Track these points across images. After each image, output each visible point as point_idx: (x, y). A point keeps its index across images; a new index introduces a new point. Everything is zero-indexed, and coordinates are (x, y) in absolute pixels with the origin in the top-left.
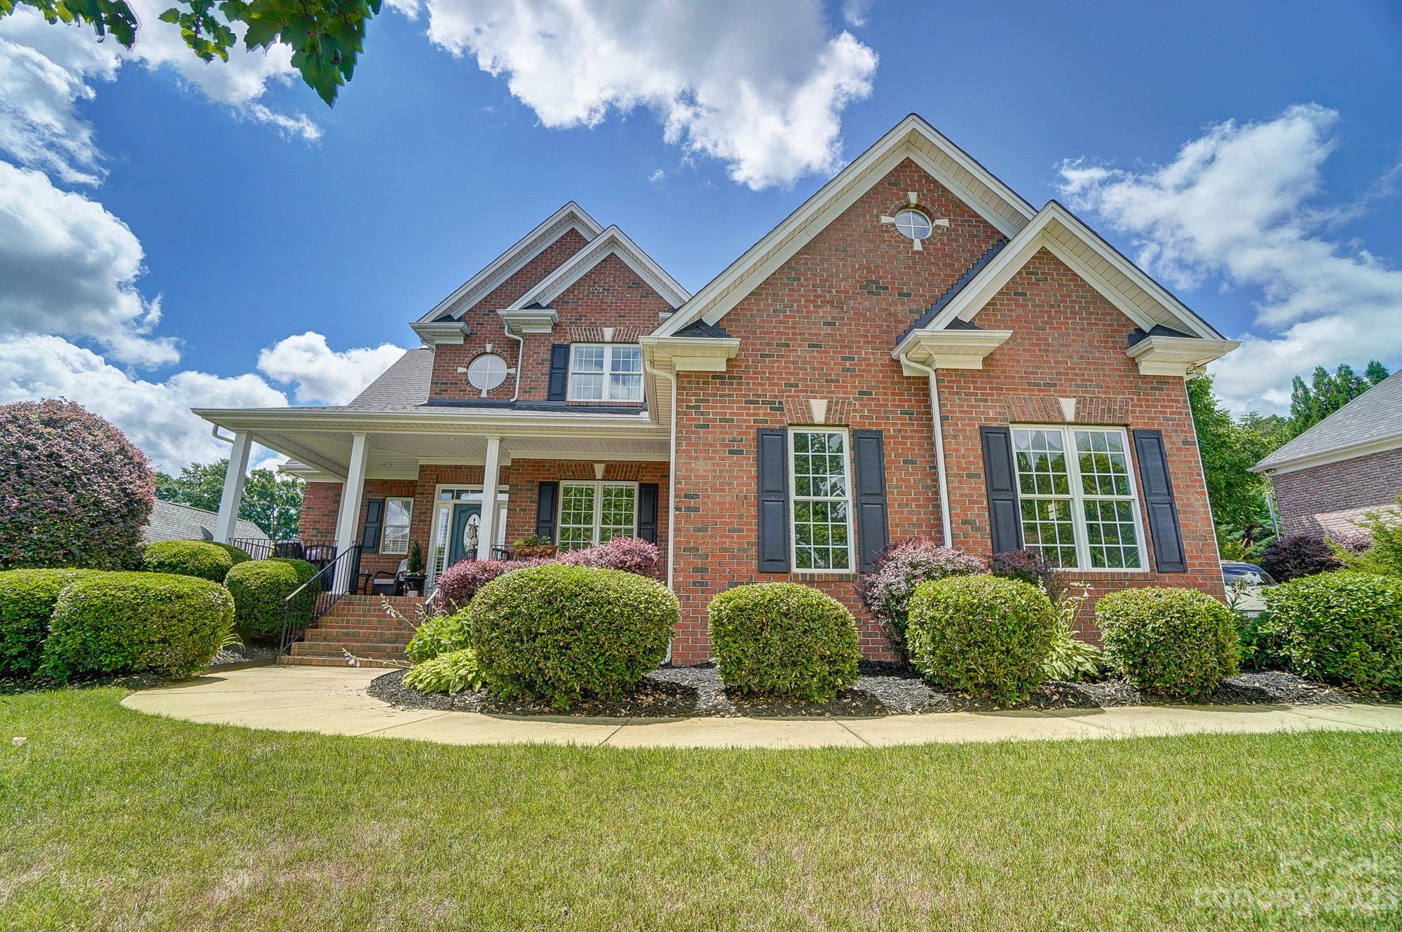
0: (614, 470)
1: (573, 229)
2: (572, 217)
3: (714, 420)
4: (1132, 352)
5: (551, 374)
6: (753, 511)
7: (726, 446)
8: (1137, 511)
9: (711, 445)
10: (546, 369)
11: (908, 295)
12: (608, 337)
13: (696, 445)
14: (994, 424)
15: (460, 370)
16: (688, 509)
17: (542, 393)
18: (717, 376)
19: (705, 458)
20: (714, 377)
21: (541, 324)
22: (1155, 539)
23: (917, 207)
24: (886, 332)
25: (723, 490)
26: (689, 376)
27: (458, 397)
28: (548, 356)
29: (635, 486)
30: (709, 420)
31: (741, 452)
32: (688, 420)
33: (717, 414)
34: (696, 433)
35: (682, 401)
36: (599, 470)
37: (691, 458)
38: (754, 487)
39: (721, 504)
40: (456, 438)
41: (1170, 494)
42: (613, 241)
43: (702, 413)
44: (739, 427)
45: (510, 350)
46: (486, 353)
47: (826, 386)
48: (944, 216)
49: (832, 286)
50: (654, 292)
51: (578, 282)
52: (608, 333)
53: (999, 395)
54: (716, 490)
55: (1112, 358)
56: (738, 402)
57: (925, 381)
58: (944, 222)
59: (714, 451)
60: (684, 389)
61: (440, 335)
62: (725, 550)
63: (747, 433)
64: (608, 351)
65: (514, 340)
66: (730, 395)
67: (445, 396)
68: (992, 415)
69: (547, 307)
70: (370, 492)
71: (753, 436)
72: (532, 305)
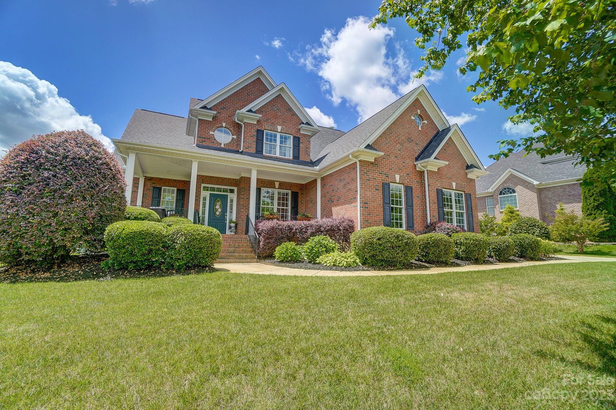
0: (282, 185)
1: (259, 78)
2: (260, 72)
3: (371, 178)
4: (467, 171)
5: (257, 142)
6: (382, 209)
7: (375, 187)
8: (465, 215)
9: (370, 187)
10: (255, 139)
11: (418, 144)
12: (279, 130)
13: (367, 186)
14: (439, 188)
15: (211, 133)
16: (365, 207)
17: (253, 150)
18: (372, 163)
19: (369, 191)
20: (371, 163)
21: (253, 119)
22: (468, 224)
23: (419, 115)
24: (413, 155)
25: (374, 202)
26: (364, 162)
27: (211, 145)
28: (255, 134)
29: (290, 192)
30: (370, 178)
31: (378, 190)
32: (364, 177)
33: (372, 176)
34: (367, 182)
35: (362, 170)
36: (277, 185)
37: (365, 190)
38: (382, 202)
39: (374, 206)
40: (226, 166)
41: (472, 211)
42: (282, 89)
43: (368, 175)
44: (378, 181)
45: (237, 128)
46: (222, 127)
47: (399, 171)
48: (426, 120)
49: (400, 138)
50: (296, 114)
51: (267, 104)
52: (279, 128)
53: (440, 180)
54: (372, 202)
55: (462, 172)
56: (377, 173)
57: (423, 172)
58: (426, 122)
59: (372, 189)
60: (363, 166)
61: (202, 115)
62: (375, 221)
63: (380, 184)
64: (278, 135)
65: (239, 124)
66: (375, 170)
67: (204, 144)
68: (439, 185)
69: (255, 112)
70: (154, 183)
71: (381, 185)
72: (250, 111)
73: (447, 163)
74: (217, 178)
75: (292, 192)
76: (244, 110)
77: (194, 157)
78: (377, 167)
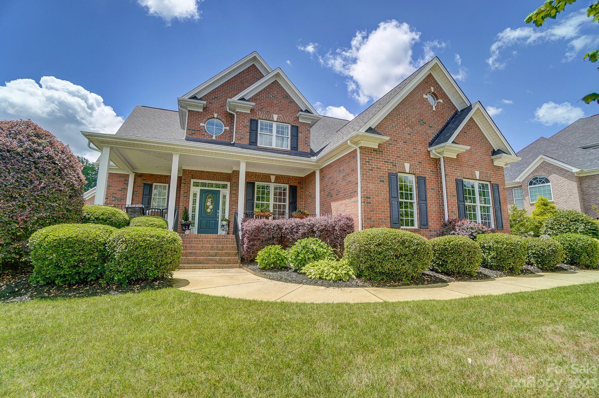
0: (279, 179)
1: (253, 65)
2: (255, 58)
3: (374, 168)
4: (493, 157)
5: (250, 133)
6: (388, 204)
7: (379, 178)
8: (491, 210)
9: (374, 178)
10: (248, 129)
11: (432, 127)
12: (275, 119)
13: (369, 177)
14: (459, 178)
15: (202, 124)
16: (368, 203)
17: (246, 142)
18: (375, 150)
19: (372, 183)
20: (374, 150)
21: (246, 108)
22: (496, 220)
23: (433, 93)
24: (426, 140)
25: (378, 196)
26: (365, 149)
27: (201, 137)
28: (248, 124)
29: (287, 186)
30: (373, 168)
31: (383, 182)
32: (366, 167)
33: (375, 165)
34: (369, 172)
35: (363, 159)
36: (273, 178)
37: (367, 182)
38: (388, 195)
39: (378, 201)
41: (500, 205)
42: (278, 75)
43: (370, 165)
44: (383, 171)
45: (229, 118)
46: (214, 118)
47: (409, 158)
48: (441, 98)
49: (409, 120)
50: (294, 102)
51: (261, 91)
52: (275, 117)
53: (460, 168)
54: (376, 196)
55: (488, 159)
56: (382, 161)
57: (439, 159)
58: (441, 101)
59: (375, 180)
60: (364, 154)
61: (192, 106)
62: (380, 219)
63: (385, 174)
64: (275, 125)
65: (231, 114)
66: (379, 158)
67: (194, 137)
68: (458, 175)
69: (248, 101)
70: (144, 180)
71: (387, 175)
72: (242, 99)
73: (468, 148)
74: (208, 172)
75: (290, 186)
76: (236, 98)
77: (174, 149)
78: (382, 154)
